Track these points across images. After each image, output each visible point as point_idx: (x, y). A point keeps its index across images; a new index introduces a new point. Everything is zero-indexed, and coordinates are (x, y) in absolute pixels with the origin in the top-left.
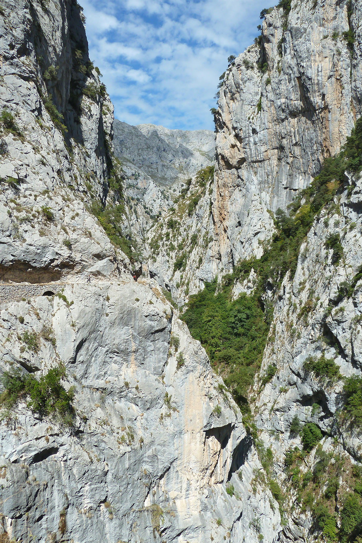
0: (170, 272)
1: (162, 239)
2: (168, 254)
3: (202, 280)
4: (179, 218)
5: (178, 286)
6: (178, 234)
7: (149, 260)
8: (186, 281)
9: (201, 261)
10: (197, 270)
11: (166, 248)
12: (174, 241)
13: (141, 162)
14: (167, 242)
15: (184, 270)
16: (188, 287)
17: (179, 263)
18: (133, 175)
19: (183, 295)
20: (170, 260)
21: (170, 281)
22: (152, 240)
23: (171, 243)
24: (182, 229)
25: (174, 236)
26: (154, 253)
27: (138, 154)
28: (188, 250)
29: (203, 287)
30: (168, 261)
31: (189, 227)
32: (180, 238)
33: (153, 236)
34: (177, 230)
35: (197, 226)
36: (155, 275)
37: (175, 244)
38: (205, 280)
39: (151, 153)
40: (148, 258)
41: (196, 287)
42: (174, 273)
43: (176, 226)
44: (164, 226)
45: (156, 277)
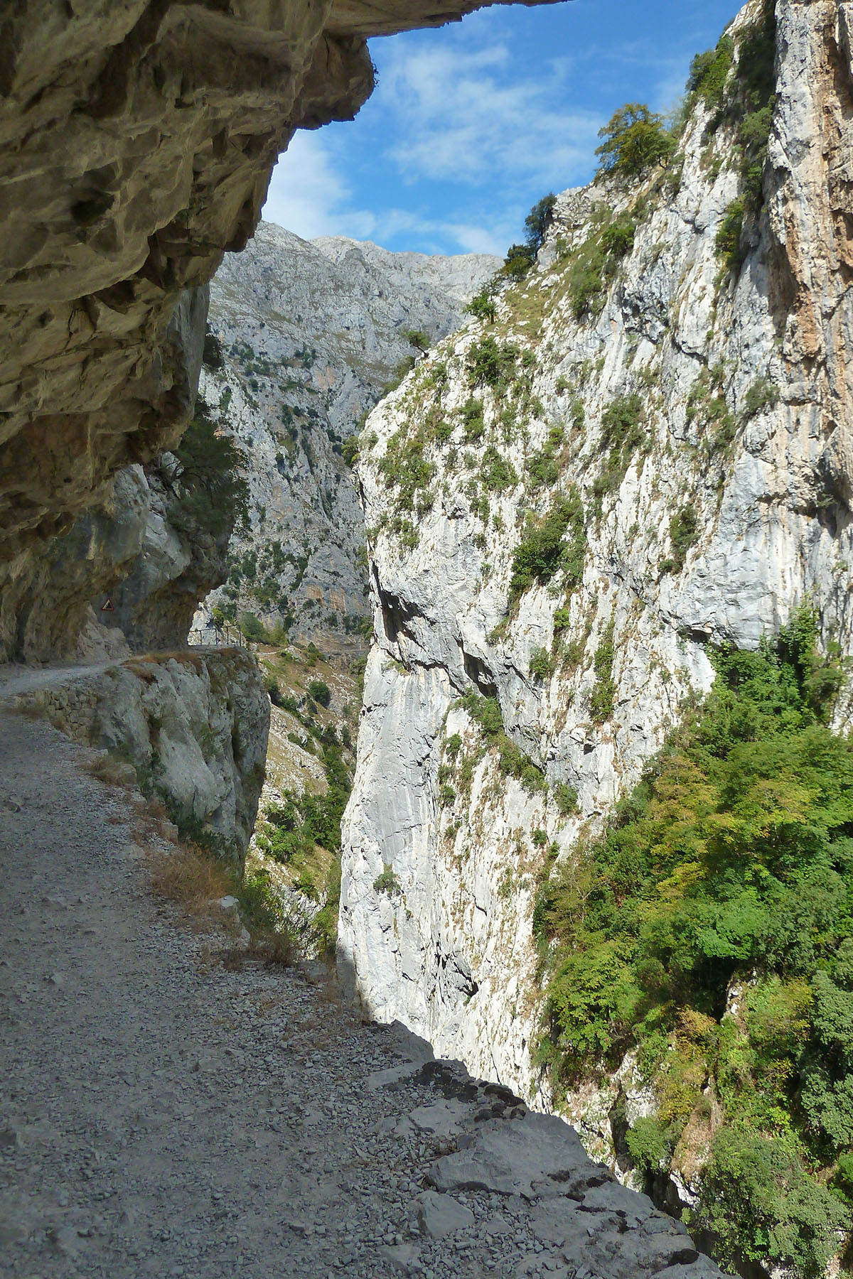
0: (494, 596)
1: (443, 435)
2: (480, 508)
3: (700, 637)
4: (523, 338)
5: (541, 670)
6: (526, 406)
7: (381, 539)
8: (593, 645)
9: (685, 528)
10: (669, 581)
11: (465, 476)
12: (508, 442)
13: (319, 325)
14: (470, 448)
15: (572, 583)
16: (604, 677)
17: (540, 548)
18: (298, 355)
19: (577, 720)
20: (491, 536)
21: (492, 641)
22: (392, 446)
23: (491, 451)
24: (543, 386)
25: (506, 419)
26: (405, 503)
27: (312, 303)
28: (589, 480)
29: (705, 675)
30: (481, 542)
31: (583, 373)
32: (538, 430)
33: (395, 429)
34: (517, 392)
35: (629, 361)
36: (414, 610)
37: (514, 456)
38: (717, 639)
39: (346, 300)
40: (377, 531)
41: (666, 677)
42: (514, 599)
43: (511, 368)
44: (452, 373)
45: (417, 624)
